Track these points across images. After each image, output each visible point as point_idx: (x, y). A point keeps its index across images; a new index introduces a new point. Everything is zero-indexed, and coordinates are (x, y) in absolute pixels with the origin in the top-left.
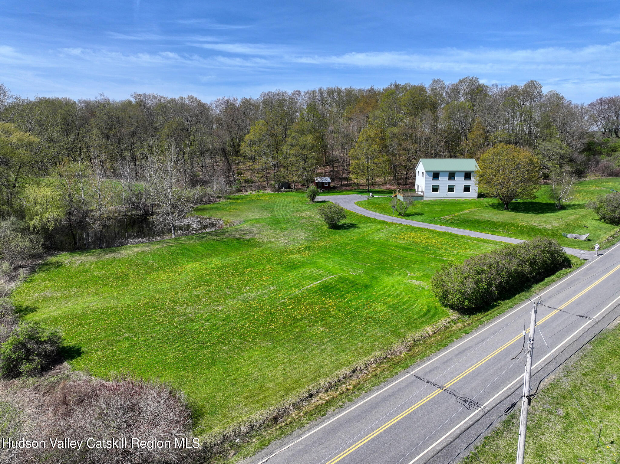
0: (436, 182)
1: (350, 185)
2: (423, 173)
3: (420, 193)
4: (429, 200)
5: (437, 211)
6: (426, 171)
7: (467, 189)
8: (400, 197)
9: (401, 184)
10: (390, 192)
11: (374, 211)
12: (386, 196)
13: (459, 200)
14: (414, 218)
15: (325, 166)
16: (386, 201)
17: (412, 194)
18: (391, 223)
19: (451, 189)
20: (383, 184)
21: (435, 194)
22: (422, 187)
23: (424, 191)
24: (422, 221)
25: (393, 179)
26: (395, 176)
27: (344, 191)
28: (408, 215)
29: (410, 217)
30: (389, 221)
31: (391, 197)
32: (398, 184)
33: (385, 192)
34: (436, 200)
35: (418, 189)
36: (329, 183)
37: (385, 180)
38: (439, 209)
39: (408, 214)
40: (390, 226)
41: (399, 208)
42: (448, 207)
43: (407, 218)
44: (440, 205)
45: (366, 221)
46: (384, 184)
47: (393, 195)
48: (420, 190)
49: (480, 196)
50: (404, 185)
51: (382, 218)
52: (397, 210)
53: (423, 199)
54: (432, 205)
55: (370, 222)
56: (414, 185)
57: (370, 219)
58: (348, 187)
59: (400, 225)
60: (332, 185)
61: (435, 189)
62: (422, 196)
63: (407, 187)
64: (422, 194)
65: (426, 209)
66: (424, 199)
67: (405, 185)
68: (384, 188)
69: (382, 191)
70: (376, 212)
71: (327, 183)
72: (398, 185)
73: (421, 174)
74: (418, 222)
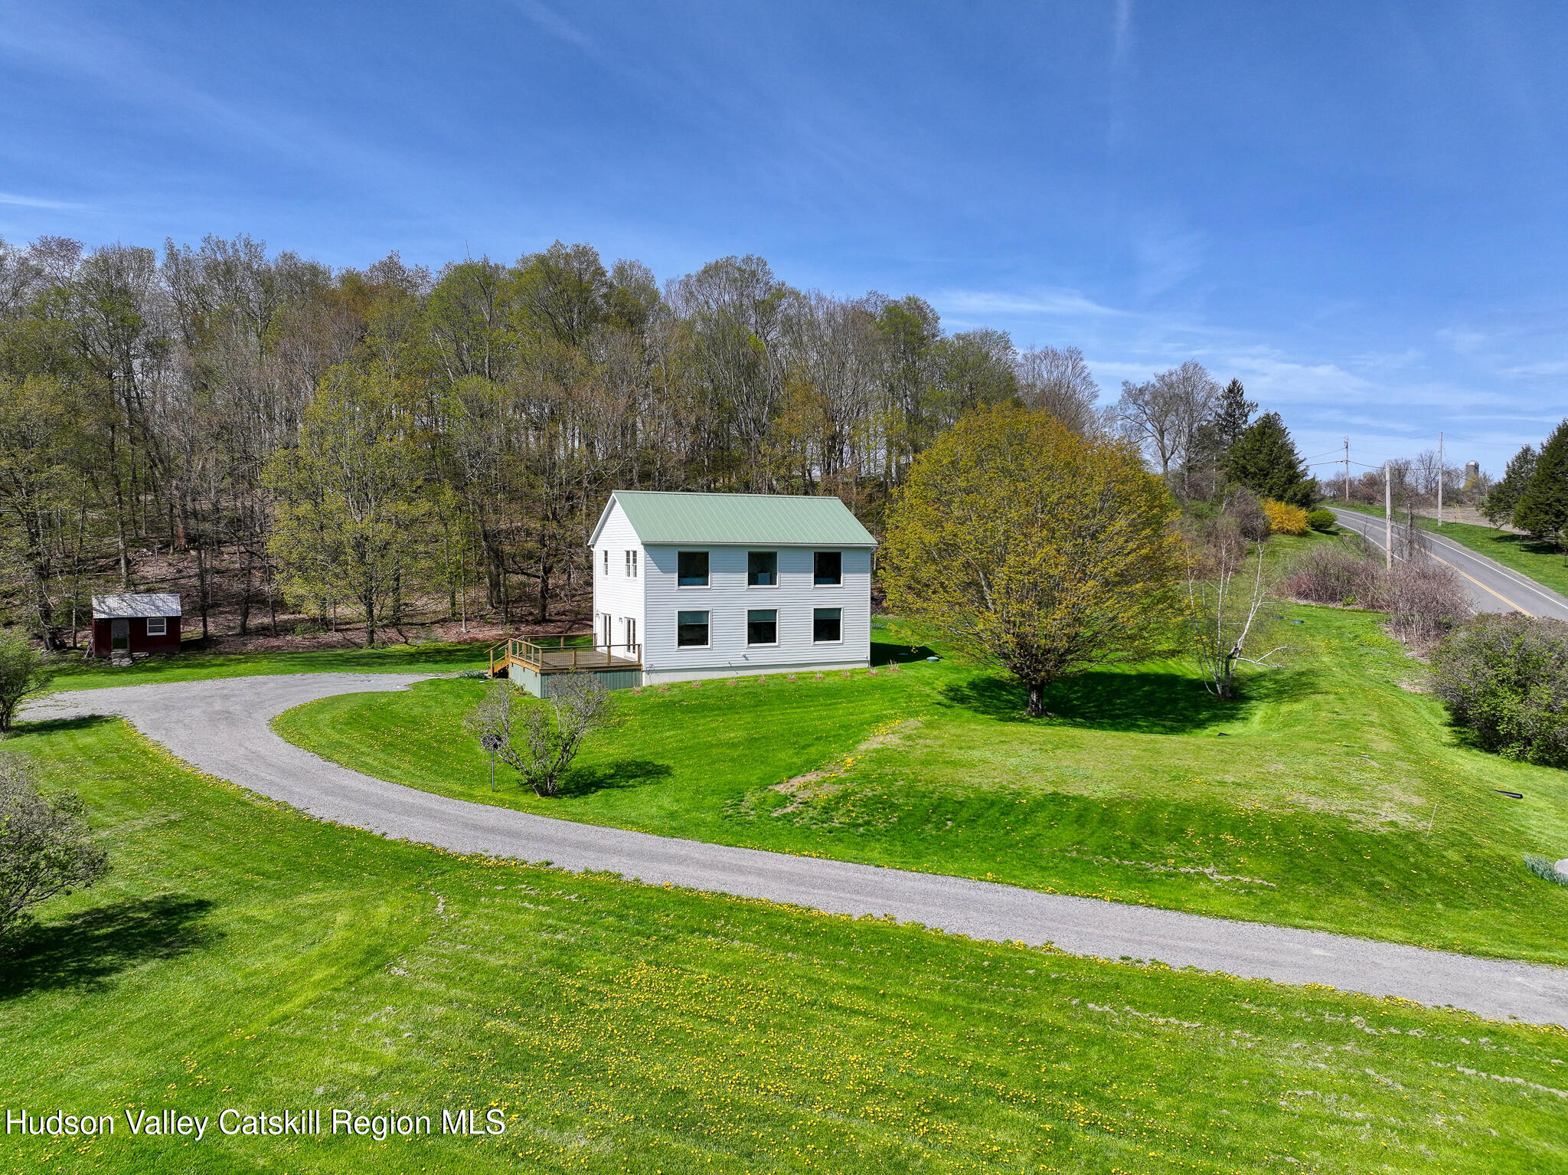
0: (693, 598)
1: (287, 629)
2: (631, 557)
3: (620, 653)
4: (671, 687)
5: (734, 746)
6: (647, 546)
7: (827, 626)
8: (525, 676)
9: (522, 620)
10: (475, 652)
11: (371, 771)
12: (456, 672)
13: (802, 677)
14: (623, 801)
15: (187, 550)
16: (450, 700)
17: (585, 658)
18: (473, 863)
19: (762, 629)
20: (444, 620)
21: (694, 654)
22: (631, 624)
23: (640, 639)
24: (676, 828)
25: (490, 599)
26: (495, 585)
27: (249, 657)
28: (584, 785)
29: (595, 800)
30: (462, 845)
31: (481, 677)
32: (512, 620)
33: (450, 652)
34: (703, 684)
35: (608, 632)
36: (173, 622)
37: (453, 604)
38: (734, 730)
39: (578, 774)
40: (469, 898)
41: (525, 752)
42: (775, 720)
43: (575, 805)
44: (732, 708)
45: (293, 865)
46: (453, 618)
47: (486, 668)
48: (619, 635)
49: (881, 654)
50: (537, 622)
51: (418, 823)
52: (514, 763)
53: (639, 683)
54: (689, 710)
55: (324, 873)
56: (585, 618)
57: (330, 836)
58: (277, 635)
59: (542, 875)
60: (191, 631)
61: (693, 631)
62: (634, 668)
63: (551, 628)
64: (633, 657)
65: (671, 736)
66: (646, 680)
67: (543, 620)
68: (447, 636)
69: (439, 651)
70: (385, 775)
71: (158, 620)
72: (512, 622)
73: (618, 561)
74: (653, 842)
